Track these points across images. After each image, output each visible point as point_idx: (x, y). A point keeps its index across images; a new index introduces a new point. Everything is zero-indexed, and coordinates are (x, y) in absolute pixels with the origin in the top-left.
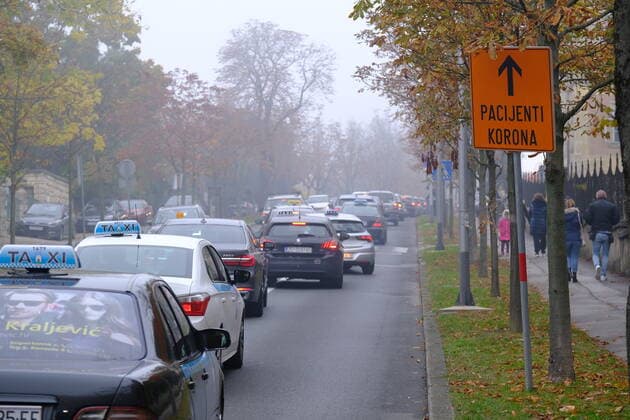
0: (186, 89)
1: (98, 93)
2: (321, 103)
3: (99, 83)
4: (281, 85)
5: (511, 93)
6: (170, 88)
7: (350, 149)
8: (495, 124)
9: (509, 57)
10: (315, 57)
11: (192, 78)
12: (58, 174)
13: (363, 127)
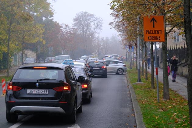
0: (65, 29)
1: (44, 29)
2: (99, 32)
3: (44, 27)
4: (89, 28)
5: (154, 27)
6: (61, 28)
7: (106, 44)
8: (150, 35)
9: (153, 18)
10: (97, 21)
11: (67, 26)
12: (33, 51)
13: (110, 38)
